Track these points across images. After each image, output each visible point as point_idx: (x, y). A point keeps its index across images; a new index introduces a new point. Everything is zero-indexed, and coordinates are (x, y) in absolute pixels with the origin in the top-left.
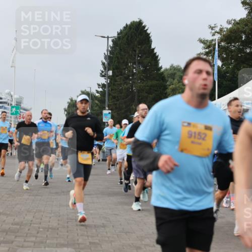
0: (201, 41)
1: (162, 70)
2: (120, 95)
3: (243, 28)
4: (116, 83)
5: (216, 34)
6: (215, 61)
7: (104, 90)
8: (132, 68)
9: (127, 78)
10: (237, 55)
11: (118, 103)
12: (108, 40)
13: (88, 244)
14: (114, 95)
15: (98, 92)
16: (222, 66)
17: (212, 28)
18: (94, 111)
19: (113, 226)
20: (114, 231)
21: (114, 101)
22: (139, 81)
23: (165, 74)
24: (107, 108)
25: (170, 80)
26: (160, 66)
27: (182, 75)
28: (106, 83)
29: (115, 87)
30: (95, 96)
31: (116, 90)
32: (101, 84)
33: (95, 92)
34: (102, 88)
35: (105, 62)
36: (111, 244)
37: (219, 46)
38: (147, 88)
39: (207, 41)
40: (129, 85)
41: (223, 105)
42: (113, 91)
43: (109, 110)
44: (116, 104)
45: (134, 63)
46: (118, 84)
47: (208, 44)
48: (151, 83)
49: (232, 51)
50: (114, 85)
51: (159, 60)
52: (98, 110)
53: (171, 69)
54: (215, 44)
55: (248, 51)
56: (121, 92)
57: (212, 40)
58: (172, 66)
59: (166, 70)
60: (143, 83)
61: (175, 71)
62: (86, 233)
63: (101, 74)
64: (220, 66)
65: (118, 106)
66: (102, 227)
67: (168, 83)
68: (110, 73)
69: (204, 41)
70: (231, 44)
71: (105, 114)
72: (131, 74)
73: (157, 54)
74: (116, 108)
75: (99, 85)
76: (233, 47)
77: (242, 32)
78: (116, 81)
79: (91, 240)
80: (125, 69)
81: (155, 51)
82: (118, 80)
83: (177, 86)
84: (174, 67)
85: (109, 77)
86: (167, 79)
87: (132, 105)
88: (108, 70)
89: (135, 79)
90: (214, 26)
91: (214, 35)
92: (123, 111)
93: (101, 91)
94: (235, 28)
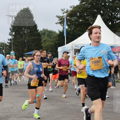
0: (58, 17)
1: (39, 31)
2: (19, 44)
3: (78, 10)
4: (17, 38)
5: (65, 13)
6: (64, 26)
7: (11, 42)
8: (24, 31)
9: (22, 36)
10: (75, 23)
11: (18, 48)
12: (12, 17)
13: (5, 116)
14: (16, 44)
15: (8, 43)
16: (68, 28)
17: (63, 10)
18: (7, 52)
19: (16, 108)
20: (17, 110)
21: (16, 47)
22: (28, 37)
23: (40, 33)
24: (12, 50)
25: (43, 36)
26: (38, 29)
27: (48, 33)
28: (12, 38)
29: (16, 40)
30: (7, 45)
31: (17, 41)
32: (9, 39)
33: (7, 43)
34: (10, 41)
35: (11, 28)
36: (16, 117)
37: (66, 18)
38: (32, 40)
39: (60, 16)
40: (23, 39)
41: (69, 47)
42: (15, 42)
43: (13, 51)
44: (17, 48)
45: (25, 28)
46: (18, 39)
47: (61, 18)
48: (34, 38)
49: (73, 21)
50: (16, 39)
51: (37, 26)
52: (8, 51)
53: (43, 31)
54: (64, 18)
55: (81, 21)
56: (19, 42)
57: (63, 16)
58: (44, 29)
59: (41, 31)
60: (30, 38)
61: (45, 32)
62: (3, 111)
63: (9, 34)
64: (67, 28)
65: (18, 49)
66: (11, 108)
67: (42, 38)
68: (14, 33)
69: (59, 17)
70: (72, 18)
71: (12, 53)
72: (24, 33)
73: (36, 24)
74: (17, 50)
75: (8, 39)
76: (73, 19)
77: (77, 12)
78: (16, 37)
79: (6, 114)
80: (21, 31)
81: (35, 22)
82: (18, 37)
83: (47, 39)
84: (44, 30)
85: (13, 35)
86: (41, 35)
87: (25, 49)
88: (13, 32)
89: (26, 36)
90: (63, 9)
91: (63, 14)
92: (20, 52)
93: (10, 43)
94: (74, 10)
